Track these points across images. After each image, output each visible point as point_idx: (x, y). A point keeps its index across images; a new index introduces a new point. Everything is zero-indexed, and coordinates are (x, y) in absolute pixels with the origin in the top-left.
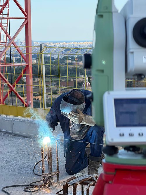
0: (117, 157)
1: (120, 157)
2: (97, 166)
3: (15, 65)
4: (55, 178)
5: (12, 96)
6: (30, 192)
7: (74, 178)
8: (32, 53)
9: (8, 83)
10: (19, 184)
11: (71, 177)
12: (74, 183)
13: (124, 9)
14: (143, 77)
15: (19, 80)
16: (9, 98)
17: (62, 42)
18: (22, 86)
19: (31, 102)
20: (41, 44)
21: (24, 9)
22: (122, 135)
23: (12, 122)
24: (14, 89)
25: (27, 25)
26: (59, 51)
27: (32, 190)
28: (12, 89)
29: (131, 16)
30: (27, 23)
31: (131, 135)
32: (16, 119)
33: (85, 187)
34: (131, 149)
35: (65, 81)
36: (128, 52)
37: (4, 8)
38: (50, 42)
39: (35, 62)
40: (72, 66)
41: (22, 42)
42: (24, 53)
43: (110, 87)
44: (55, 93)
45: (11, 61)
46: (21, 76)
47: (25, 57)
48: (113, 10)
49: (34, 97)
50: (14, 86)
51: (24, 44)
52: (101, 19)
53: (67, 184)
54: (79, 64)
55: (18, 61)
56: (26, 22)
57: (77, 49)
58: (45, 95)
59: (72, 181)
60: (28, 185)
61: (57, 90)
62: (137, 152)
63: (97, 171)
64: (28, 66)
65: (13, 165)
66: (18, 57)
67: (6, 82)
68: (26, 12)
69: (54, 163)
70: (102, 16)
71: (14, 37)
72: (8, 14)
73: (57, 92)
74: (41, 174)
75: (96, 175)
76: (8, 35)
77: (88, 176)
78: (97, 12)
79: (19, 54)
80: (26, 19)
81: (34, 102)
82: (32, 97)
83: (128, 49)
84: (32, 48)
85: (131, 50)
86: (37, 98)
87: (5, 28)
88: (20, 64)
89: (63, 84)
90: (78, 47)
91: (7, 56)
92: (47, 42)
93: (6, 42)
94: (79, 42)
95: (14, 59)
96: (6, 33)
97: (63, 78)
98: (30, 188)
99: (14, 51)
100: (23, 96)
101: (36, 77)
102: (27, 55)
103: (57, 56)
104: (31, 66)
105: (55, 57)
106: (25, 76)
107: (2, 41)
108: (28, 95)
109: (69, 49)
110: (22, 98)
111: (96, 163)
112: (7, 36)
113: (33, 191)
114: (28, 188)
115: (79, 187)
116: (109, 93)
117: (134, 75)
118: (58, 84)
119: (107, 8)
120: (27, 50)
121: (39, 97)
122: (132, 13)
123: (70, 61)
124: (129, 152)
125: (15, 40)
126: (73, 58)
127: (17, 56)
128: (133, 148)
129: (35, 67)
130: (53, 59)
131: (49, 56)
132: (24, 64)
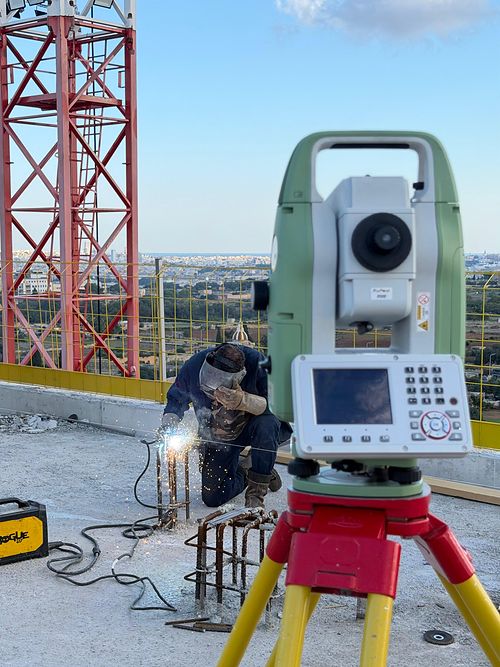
0: (317, 482)
1: (322, 480)
2: (264, 491)
3: (107, 298)
4: (182, 513)
5: (99, 356)
6: (134, 537)
7: (219, 514)
8: (138, 276)
9: (95, 332)
10: (113, 524)
11: (213, 510)
12: (219, 522)
13: (335, 195)
14: (369, 327)
15: (114, 327)
16: (95, 360)
17: (196, 255)
18: (118, 338)
19: (136, 368)
20: (157, 260)
21: (124, 193)
22: (329, 440)
23: (101, 405)
24: (103, 342)
25: (130, 223)
26: (188, 272)
27: (138, 534)
28: (100, 344)
29: (349, 210)
30: (131, 220)
31: (346, 440)
32: (109, 400)
33: (240, 531)
34: (346, 467)
35: (199, 329)
36: (341, 280)
37: (87, 192)
38: (172, 256)
39: (143, 292)
40: (213, 302)
41: (119, 256)
42: (124, 276)
43: (305, 348)
44: (180, 351)
45: (99, 291)
46: (119, 319)
47: (125, 284)
48: (313, 199)
49: (142, 359)
50: (104, 338)
51: (124, 259)
52: (289, 215)
53: (205, 525)
54: (226, 296)
55: (112, 290)
56: (129, 217)
57: (223, 269)
58: (164, 355)
59: (215, 520)
60: (131, 525)
61: (184, 346)
62: (356, 472)
63: (262, 500)
64: (130, 300)
65: (102, 487)
66: (113, 284)
67: (90, 331)
68: (129, 199)
69: (181, 485)
70: (291, 210)
71: (106, 245)
72: (96, 203)
73: (185, 349)
74: (156, 504)
75: (260, 508)
76: (94, 243)
77: (246, 511)
78: (281, 202)
79: (113, 277)
80: (128, 213)
81: (141, 369)
82: (137, 359)
83: (341, 274)
84: (139, 268)
85: (348, 277)
86: (146, 360)
87: (90, 229)
88: (116, 297)
89: (197, 334)
90: (226, 266)
91: (91, 281)
92: (166, 255)
93: (90, 256)
94: (228, 255)
95: (104, 286)
96: (90, 237)
97: (197, 324)
98: (135, 530)
99: (105, 271)
100: (121, 357)
101: (145, 320)
102: (130, 280)
103: (186, 282)
104: (136, 301)
105: (182, 283)
106: (125, 319)
107: (82, 253)
108: (130, 355)
109: (209, 269)
110: (118, 360)
111: (261, 486)
112: (92, 243)
113: (140, 537)
114: (130, 530)
115: (228, 532)
116: (303, 358)
117: (352, 325)
118: (187, 335)
119: (301, 195)
120: (130, 270)
121: (151, 360)
122: (351, 206)
123: (210, 292)
124: (341, 472)
125: (108, 252)
126: (215, 286)
127: (109, 281)
128: (348, 465)
129: (144, 301)
130: (178, 287)
131: (170, 281)
132: (123, 296)
